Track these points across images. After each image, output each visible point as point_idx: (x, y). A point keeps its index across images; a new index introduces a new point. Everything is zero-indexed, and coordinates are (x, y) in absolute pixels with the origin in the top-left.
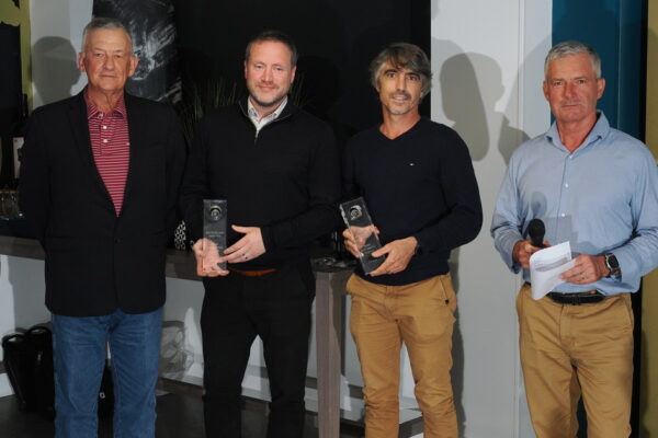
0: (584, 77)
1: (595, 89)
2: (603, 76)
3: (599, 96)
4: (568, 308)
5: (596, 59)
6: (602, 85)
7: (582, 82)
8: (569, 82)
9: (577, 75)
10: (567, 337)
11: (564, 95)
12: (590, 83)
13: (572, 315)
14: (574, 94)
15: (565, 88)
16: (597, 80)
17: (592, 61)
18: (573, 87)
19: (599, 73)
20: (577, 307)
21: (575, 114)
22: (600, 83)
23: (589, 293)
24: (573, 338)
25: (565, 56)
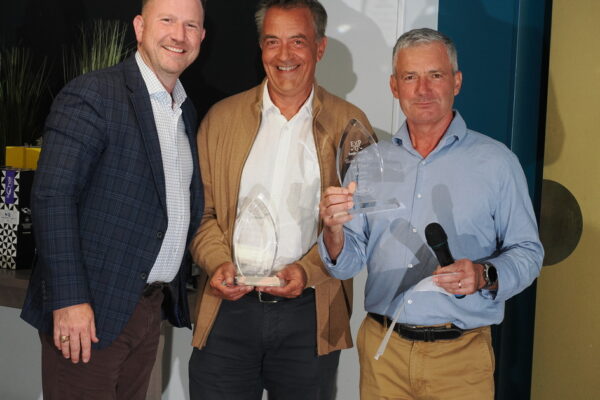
0: (440, 70)
1: (452, 84)
2: (460, 69)
3: (456, 92)
4: (419, 345)
5: (452, 49)
6: (458, 80)
7: (437, 76)
8: (422, 75)
9: (431, 68)
10: (418, 380)
11: (417, 90)
12: (447, 77)
13: (425, 354)
14: (429, 90)
15: (419, 82)
16: (454, 75)
17: (449, 52)
18: (427, 82)
19: (456, 67)
20: (430, 344)
21: (431, 113)
22: (456, 76)
23: (444, 327)
24: (425, 382)
25: (418, 45)
